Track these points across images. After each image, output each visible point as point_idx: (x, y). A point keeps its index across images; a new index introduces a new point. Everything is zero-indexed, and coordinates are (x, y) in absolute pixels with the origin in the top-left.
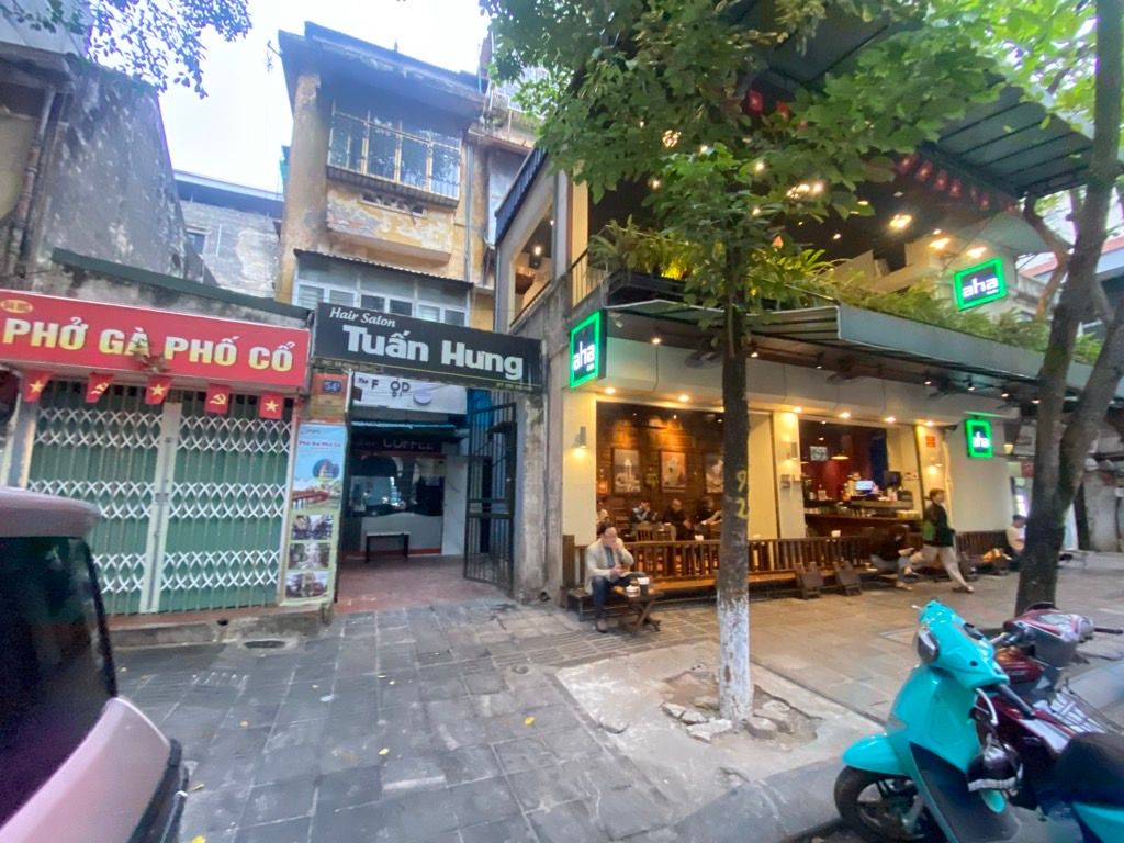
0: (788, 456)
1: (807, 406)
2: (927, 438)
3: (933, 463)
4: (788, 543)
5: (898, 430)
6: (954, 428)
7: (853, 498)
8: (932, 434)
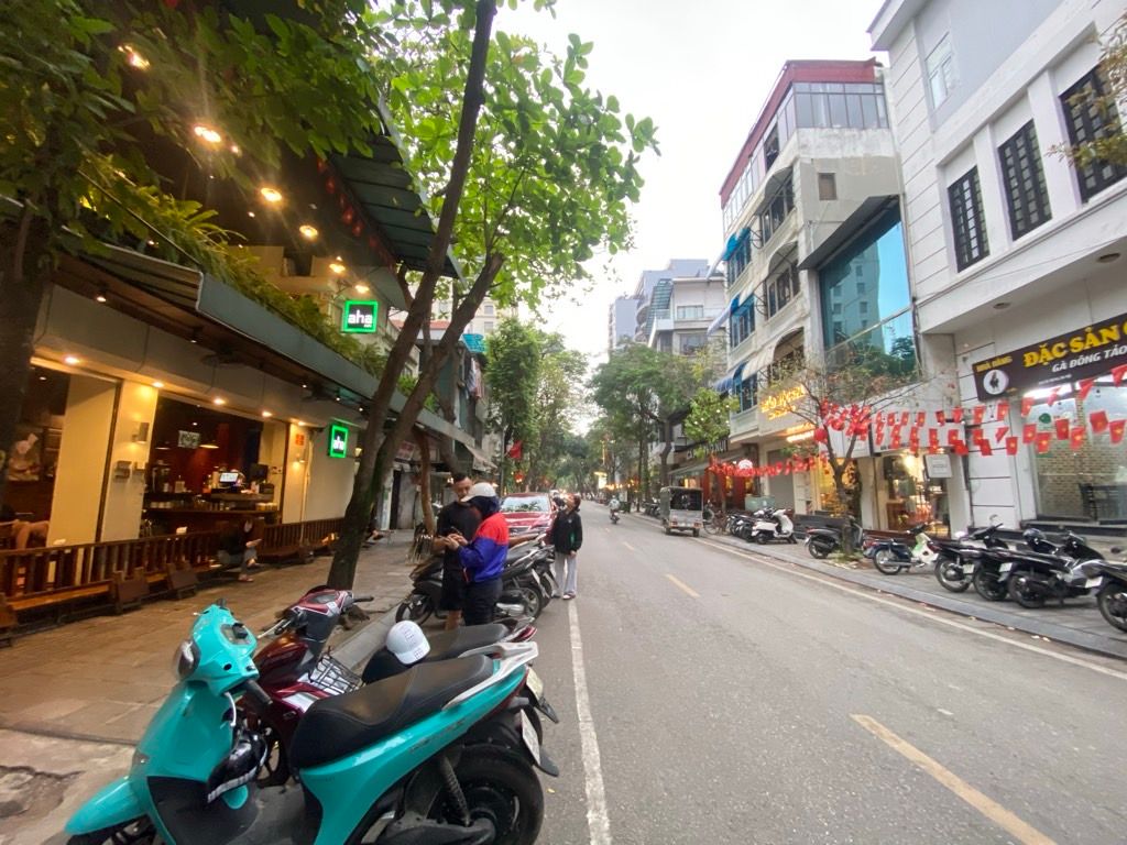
0: (134, 438)
1: (171, 382)
2: (297, 436)
3: (298, 460)
4: (110, 546)
5: (274, 425)
6: (321, 430)
7: (214, 491)
8: (301, 433)
